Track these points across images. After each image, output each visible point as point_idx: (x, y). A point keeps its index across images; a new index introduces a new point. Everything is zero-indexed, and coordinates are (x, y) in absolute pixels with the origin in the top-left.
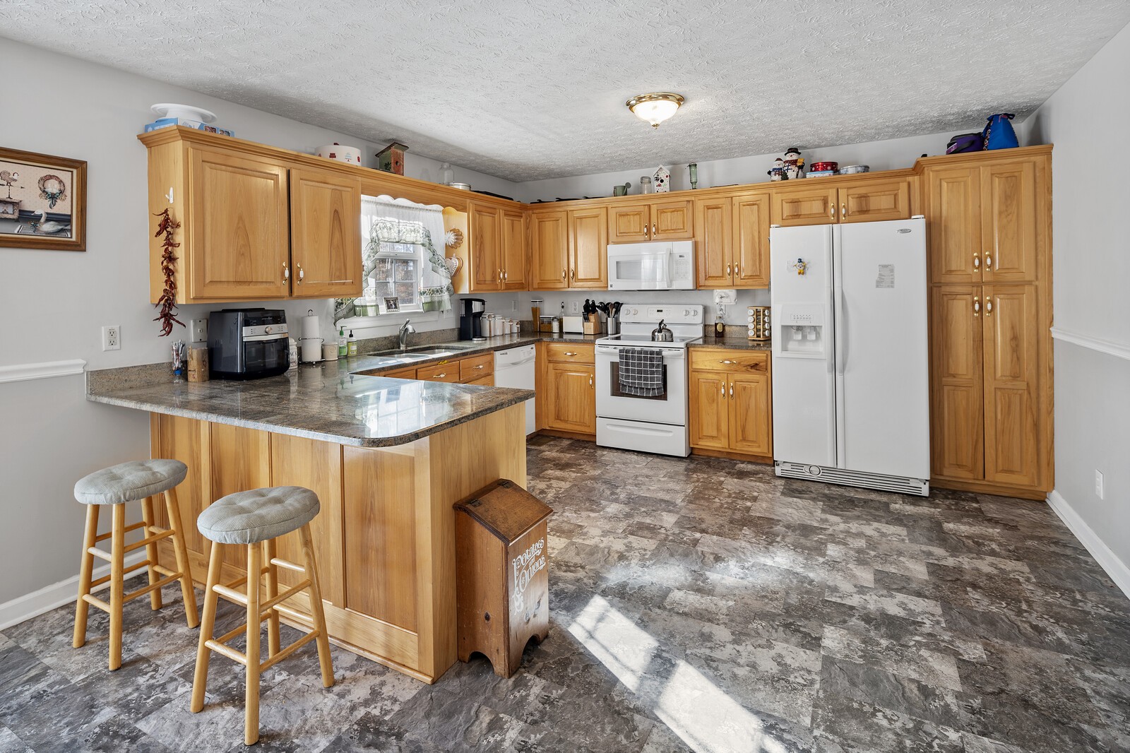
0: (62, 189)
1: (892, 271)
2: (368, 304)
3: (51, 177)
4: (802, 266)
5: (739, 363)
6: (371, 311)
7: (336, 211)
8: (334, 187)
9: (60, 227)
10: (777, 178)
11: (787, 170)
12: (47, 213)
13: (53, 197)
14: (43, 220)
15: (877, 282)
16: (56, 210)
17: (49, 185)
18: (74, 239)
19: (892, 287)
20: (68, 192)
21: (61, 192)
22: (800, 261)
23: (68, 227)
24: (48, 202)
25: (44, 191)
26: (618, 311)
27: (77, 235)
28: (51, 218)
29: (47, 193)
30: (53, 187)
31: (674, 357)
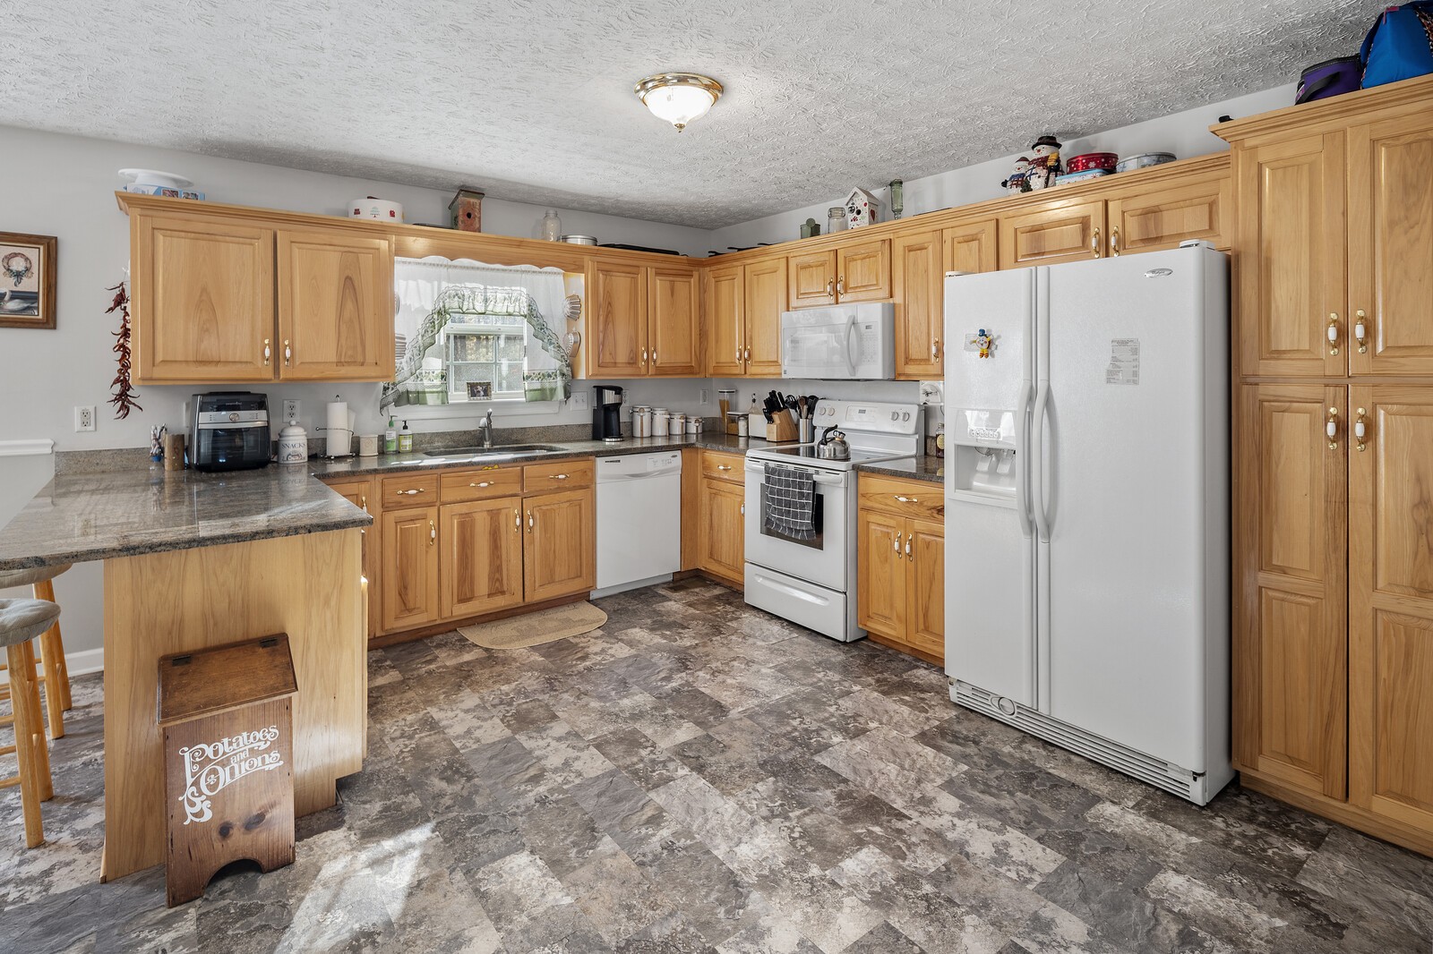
0: (28, 266)
1: (1135, 351)
2: (426, 390)
3: (16, 255)
4: (987, 344)
5: (921, 503)
6: (431, 399)
7: (348, 279)
8: (342, 249)
9: (26, 305)
10: (1015, 192)
11: (1030, 176)
12: (12, 292)
13: (18, 275)
14: (7, 298)
15: (1110, 373)
16: (21, 288)
17: (14, 263)
18: (40, 317)
19: (1135, 382)
20: (35, 269)
21: (27, 269)
22: (982, 333)
23: (35, 305)
24: (13, 280)
25: (8, 270)
26: (811, 410)
27: (43, 313)
28: (15, 296)
29: (12, 271)
30: (18, 264)
31: (834, 484)
